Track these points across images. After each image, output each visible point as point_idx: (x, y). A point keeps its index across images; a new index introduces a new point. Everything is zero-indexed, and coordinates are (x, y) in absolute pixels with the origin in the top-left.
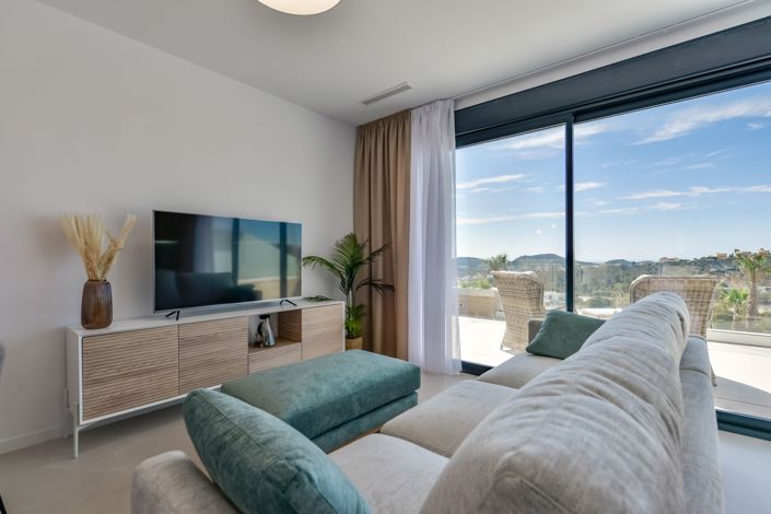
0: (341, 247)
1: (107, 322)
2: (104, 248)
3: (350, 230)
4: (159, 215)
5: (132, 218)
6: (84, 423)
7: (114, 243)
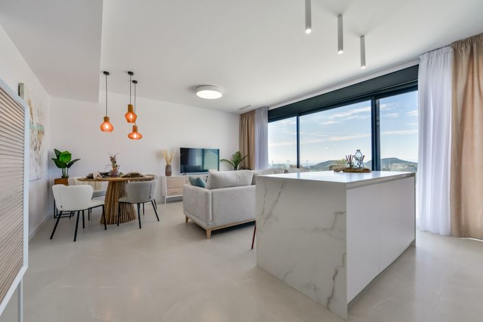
0: (234, 156)
1: (170, 175)
2: (169, 157)
3: (238, 150)
4: (181, 149)
5: (175, 150)
6: (167, 197)
7: (172, 157)
